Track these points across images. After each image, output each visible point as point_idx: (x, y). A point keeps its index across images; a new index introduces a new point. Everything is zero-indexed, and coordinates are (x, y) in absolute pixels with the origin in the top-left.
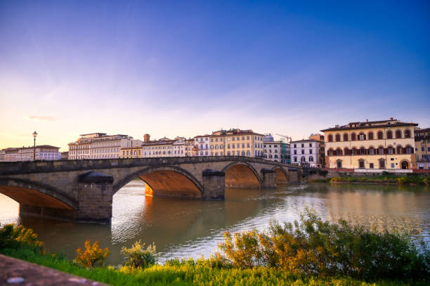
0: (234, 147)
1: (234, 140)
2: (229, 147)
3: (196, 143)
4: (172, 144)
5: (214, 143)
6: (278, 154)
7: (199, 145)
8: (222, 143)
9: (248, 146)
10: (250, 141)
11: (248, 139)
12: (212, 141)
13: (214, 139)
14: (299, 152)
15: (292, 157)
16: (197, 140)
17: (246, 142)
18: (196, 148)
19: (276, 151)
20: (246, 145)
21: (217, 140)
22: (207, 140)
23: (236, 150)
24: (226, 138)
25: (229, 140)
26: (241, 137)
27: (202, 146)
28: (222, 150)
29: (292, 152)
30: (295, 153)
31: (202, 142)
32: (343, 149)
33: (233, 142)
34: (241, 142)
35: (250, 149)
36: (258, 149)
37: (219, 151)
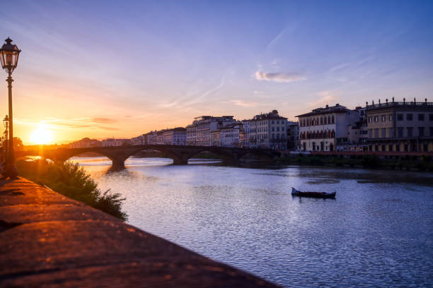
0: (260, 131)
1: (260, 124)
3: (244, 127)
5: (252, 127)
8: (255, 126)
11: (267, 123)
16: (244, 124)
18: (244, 132)
21: (253, 124)
22: (248, 124)
24: (257, 123)
26: (263, 122)
27: (246, 130)
28: (256, 134)
32: (306, 133)
35: (268, 133)
36: (276, 133)
37: (254, 134)
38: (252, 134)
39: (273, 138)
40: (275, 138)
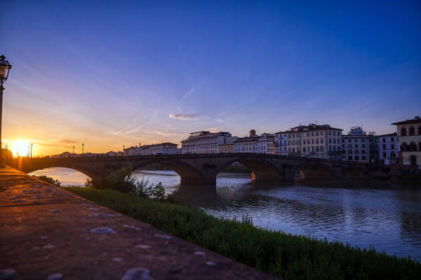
0: (309, 143)
1: (308, 135)
2: (304, 143)
3: (276, 139)
4: (256, 140)
5: (292, 139)
6: (365, 149)
7: (279, 141)
8: (299, 138)
9: (322, 142)
10: (323, 136)
11: (322, 134)
12: (290, 137)
13: (292, 135)
14: (388, 146)
15: (381, 152)
16: (277, 136)
17: (320, 137)
18: (276, 144)
19: (364, 146)
20: (320, 141)
21: (294, 136)
22: (285, 136)
23: (311, 145)
24: (302, 134)
25: (304, 136)
26: (315, 133)
27: (281, 142)
28: (298, 146)
29: (381, 147)
30: (384, 147)
31: (281, 138)
32: (417, 143)
33: (308, 138)
34: (315, 137)
35: (323, 145)
36: (333, 145)
37: (296, 147)
38: (292, 147)
39: (330, 151)
40: (332, 150)
